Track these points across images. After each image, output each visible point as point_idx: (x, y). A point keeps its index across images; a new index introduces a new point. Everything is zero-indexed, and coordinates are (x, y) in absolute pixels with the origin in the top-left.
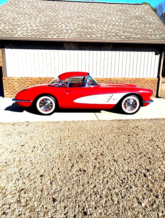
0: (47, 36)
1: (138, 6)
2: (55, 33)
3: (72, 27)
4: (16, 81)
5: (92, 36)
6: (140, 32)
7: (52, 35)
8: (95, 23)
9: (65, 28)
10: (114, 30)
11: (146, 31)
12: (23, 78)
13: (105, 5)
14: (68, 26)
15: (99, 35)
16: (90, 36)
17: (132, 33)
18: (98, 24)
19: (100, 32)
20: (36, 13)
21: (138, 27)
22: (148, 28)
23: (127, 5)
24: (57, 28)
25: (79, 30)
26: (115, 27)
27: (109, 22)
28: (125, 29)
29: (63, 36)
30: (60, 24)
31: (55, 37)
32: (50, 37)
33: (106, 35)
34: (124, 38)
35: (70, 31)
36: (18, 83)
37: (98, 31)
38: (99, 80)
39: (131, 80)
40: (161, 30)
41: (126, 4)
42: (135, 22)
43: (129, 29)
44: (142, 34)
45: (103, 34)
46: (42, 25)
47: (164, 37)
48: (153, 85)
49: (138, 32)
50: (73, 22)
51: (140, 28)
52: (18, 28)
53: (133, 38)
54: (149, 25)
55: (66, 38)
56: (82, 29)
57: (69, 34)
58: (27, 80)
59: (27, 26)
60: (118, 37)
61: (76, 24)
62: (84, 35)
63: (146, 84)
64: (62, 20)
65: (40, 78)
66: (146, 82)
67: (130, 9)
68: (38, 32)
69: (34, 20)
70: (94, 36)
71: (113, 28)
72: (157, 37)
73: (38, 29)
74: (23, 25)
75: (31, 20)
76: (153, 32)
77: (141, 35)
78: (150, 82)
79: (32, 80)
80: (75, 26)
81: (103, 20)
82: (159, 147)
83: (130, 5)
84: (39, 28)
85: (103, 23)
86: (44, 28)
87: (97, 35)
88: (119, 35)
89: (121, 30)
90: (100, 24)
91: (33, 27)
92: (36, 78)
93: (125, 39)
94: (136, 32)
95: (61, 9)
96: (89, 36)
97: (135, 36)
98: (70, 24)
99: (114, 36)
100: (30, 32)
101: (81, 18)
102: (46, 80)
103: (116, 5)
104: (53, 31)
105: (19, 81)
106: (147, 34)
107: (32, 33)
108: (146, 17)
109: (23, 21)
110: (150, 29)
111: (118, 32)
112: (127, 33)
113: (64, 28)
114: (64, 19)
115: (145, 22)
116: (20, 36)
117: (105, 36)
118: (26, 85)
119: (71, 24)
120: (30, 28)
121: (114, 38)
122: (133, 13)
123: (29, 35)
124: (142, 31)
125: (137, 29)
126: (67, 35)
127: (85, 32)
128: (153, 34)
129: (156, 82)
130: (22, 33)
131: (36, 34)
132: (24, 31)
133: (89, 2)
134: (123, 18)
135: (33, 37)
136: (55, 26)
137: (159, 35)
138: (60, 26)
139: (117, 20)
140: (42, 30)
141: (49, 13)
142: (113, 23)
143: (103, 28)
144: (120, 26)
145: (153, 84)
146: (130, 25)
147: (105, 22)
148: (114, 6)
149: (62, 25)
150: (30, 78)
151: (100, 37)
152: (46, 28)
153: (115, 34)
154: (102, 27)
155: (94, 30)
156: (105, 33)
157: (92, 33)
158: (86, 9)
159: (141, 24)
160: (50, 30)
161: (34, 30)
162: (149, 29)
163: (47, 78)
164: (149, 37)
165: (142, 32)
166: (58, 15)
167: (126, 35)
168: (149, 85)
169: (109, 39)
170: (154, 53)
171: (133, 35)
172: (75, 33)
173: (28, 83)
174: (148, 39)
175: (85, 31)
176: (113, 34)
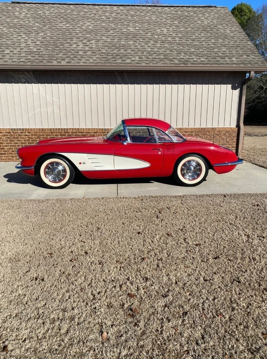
0: (51, 61)
1: (209, 10)
2: (65, 56)
3: (95, 47)
4: (4, 136)
5: (125, 60)
6: (206, 52)
7: (59, 61)
8: (132, 39)
9: (83, 49)
10: (162, 50)
11: (216, 50)
12: (15, 129)
13: (154, 10)
14: (88, 46)
15: (137, 58)
16: (122, 61)
17: (192, 53)
18: (137, 41)
19: (139, 53)
20: (38, 25)
21: (203, 43)
22: (220, 46)
23: (190, 9)
24: (69, 49)
25: (105, 52)
26: (165, 46)
27: (157, 37)
28: (182, 48)
29: (77, 61)
30: (75, 42)
31: (63, 63)
32: (55, 63)
33: (148, 58)
34: (177, 62)
35: (89, 53)
36: (8, 138)
37: (136, 52)
38: (140, 132)
39: (192, 132)
40: (243, 48)
41: (190, 7)
42: (199, 36)
43: (188, 48)
44: (208, 55)
45: (143, 57)
46: (45, 43)
47: (245, 59)
48: (229, 139)
49: (203, 53)
50: (98, 38)
51: (206, 46)
52: (5, 49)
53: (193, 62)
54: (222, 41)
55: (82, 64)
56: (110, 50)
57: (87, 58)
58: (22, 133)
59: (21, 45)
60: (168, 62)
61: (101, 42)
62: (112, 59)
63: (218, 137)
64: (80, 35)
65: (42, 129)
66: (218, 135)
67: (195, 15)
68: (38, 56)
69: (33, 37)
70: (128, 61)
71: (162, 46)
72: (234, 59)
73: (39, 51)
74: (15, 45)
75: (30, 37)
76: (227, 52)
77: (206, 57)
78: (225, 134)
79: (30, 133)
80: (99, 45)
81: (147, 33)
82: (187, 240)
83: (195, 9)
84: (40, 49)
85: (147, 39)
86: (49, 49)
87: (133, 59)
88: (171, 57)
89: (174, 50)
90: (141, 40)
91: (30, 48)
92: (37, 129)
93: (180, 64)
94: (199, 52)
95: (80, 18)
96: (120, 61)
97: (196, 60)
98: (91, 42)
99: (161, 60)
100: (24, 55)
101: (112, 32)
102: (52, 132)
103: (172, 8)
104: (62, 54)
105: (8, 134)
106: (217, 55)
107: (28, 58)
108: (221, 27)
109: (15, 39)
110: (224, 48)
111: (169, 52)
112: (183, 55)
113: (80, 49)
114: (83, 33)
115: (217, 35)
116: (8, 62)
117: (145, 60)
118: (20, 141)
119: (93, 42)
120: (25, 50)
121: (161, 62)
122: (199, 22)
123: (21, 60)
124: (209, 50)
125: (201, 48)
126: (83, 60)
127: (114, 55)
128: (228, 54)
129: (235, 134)
130: (12, 58)
131: (34, 58)
132: (15, 55)
133: (129, 6)
134: (181, 30)
135: (29, 64)
136: (67, 45)
137: (237, 57)
138: (74, 46)
139: (170, 33)
140: (44, 53)
141: (61, 25)
142: (163, 39)
143: (145, 47)
144: (173, 43)
145: (230, 137)
146: (191, 41)
147: (150, 37)
148: (169, 10)
149: (78, 44)
150: (26, 129)
151: (138, 62)
152: (51, 49)
153: (163, 57)
154: (144, 45)
155: (129, 51)
156: (148, 55)
157: (126, 55)
158: (122, 17)
159: (210, 39)
160: (58, 51)
161: (31, 52)
162: (222, 48)
163: (54, 129)
164: (220, 59)
165: (210, 53)
166: (73, 28)
167: (181, 57)
168: (223, 139)
169: (152, 65)
170: (230, 86)
171: (193, 57)
172: (97, 56)
173: (23, 138)
174: (217, 63)
175: (115, 52)
176: (160, 57)
